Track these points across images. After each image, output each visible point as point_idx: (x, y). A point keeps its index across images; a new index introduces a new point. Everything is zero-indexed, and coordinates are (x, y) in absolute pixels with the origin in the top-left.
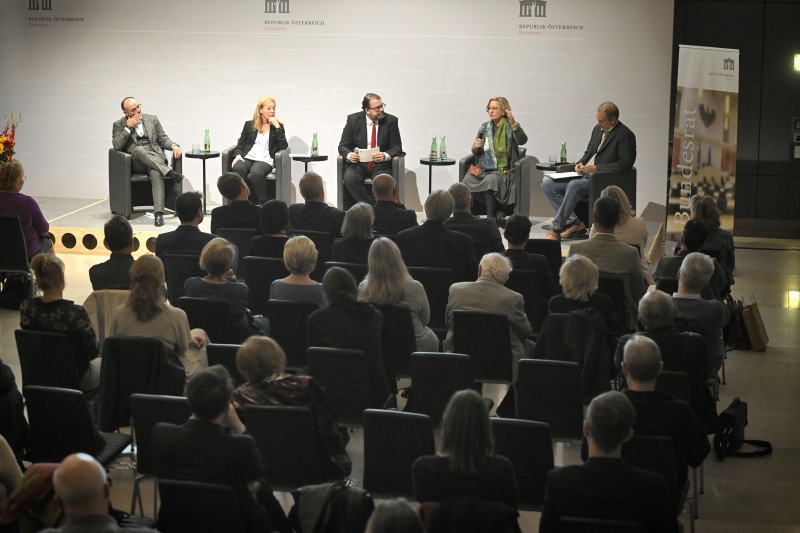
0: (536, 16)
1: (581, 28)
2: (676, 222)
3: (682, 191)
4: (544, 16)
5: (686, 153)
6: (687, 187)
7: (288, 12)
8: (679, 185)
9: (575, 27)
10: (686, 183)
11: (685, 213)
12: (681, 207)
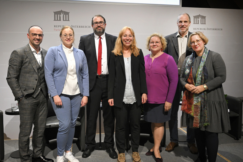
0: (201, 23)
1: (222, 29)
4: (205, 24)
7: (68, 20)
9: (219, 29)
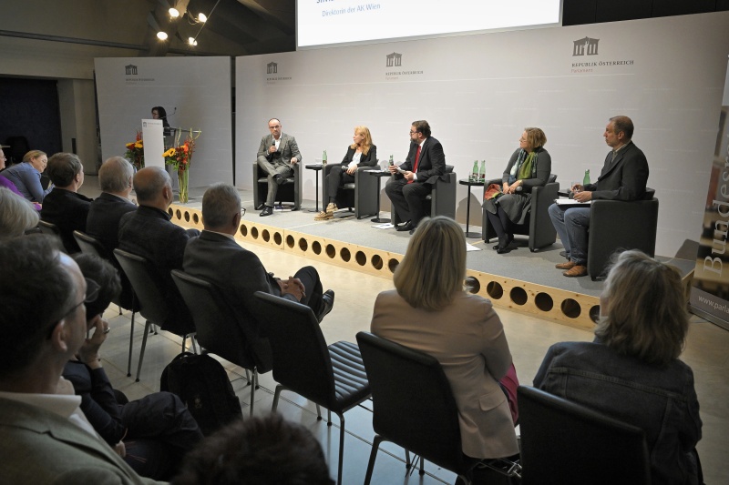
0: (588, 54)
1: (632, 62)
2: (705, 267)
3: (716, 232)
4: (596, 53)
5: (725, 186)
6: (722, 228)
7: (400, 65)
8: (713, 224)
9: (626, 63)
10: (722, 223)
11: (717, 259)
12: (713, 251)
